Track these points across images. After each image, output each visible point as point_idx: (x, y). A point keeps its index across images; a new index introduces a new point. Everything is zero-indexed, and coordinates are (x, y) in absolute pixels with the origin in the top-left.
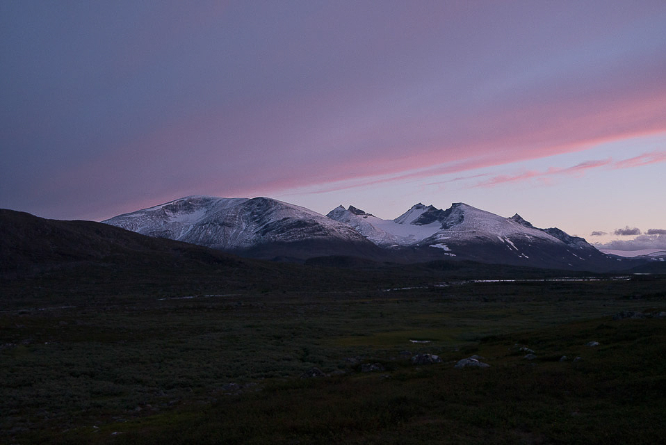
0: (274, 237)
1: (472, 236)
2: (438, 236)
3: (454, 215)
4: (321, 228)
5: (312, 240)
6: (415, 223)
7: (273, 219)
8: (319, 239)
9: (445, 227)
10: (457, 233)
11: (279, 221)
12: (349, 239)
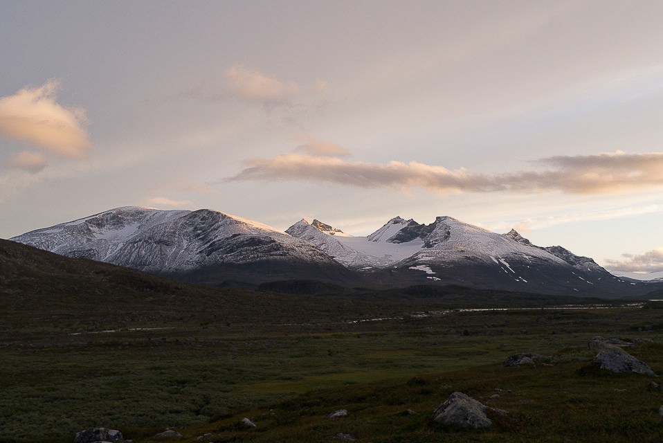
0: (222, 258)
1: (460, 256)
2: (420, 256)
3: (439, 231)
4: (279, 247)
5: (268, 261)
6: (392, 240)
7: (220, 235)
8: (276, 260)
9: (428, 245)
10: (443, 252)
11: (228, 238)
12: (312, 260)
